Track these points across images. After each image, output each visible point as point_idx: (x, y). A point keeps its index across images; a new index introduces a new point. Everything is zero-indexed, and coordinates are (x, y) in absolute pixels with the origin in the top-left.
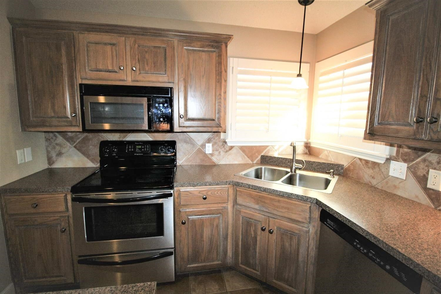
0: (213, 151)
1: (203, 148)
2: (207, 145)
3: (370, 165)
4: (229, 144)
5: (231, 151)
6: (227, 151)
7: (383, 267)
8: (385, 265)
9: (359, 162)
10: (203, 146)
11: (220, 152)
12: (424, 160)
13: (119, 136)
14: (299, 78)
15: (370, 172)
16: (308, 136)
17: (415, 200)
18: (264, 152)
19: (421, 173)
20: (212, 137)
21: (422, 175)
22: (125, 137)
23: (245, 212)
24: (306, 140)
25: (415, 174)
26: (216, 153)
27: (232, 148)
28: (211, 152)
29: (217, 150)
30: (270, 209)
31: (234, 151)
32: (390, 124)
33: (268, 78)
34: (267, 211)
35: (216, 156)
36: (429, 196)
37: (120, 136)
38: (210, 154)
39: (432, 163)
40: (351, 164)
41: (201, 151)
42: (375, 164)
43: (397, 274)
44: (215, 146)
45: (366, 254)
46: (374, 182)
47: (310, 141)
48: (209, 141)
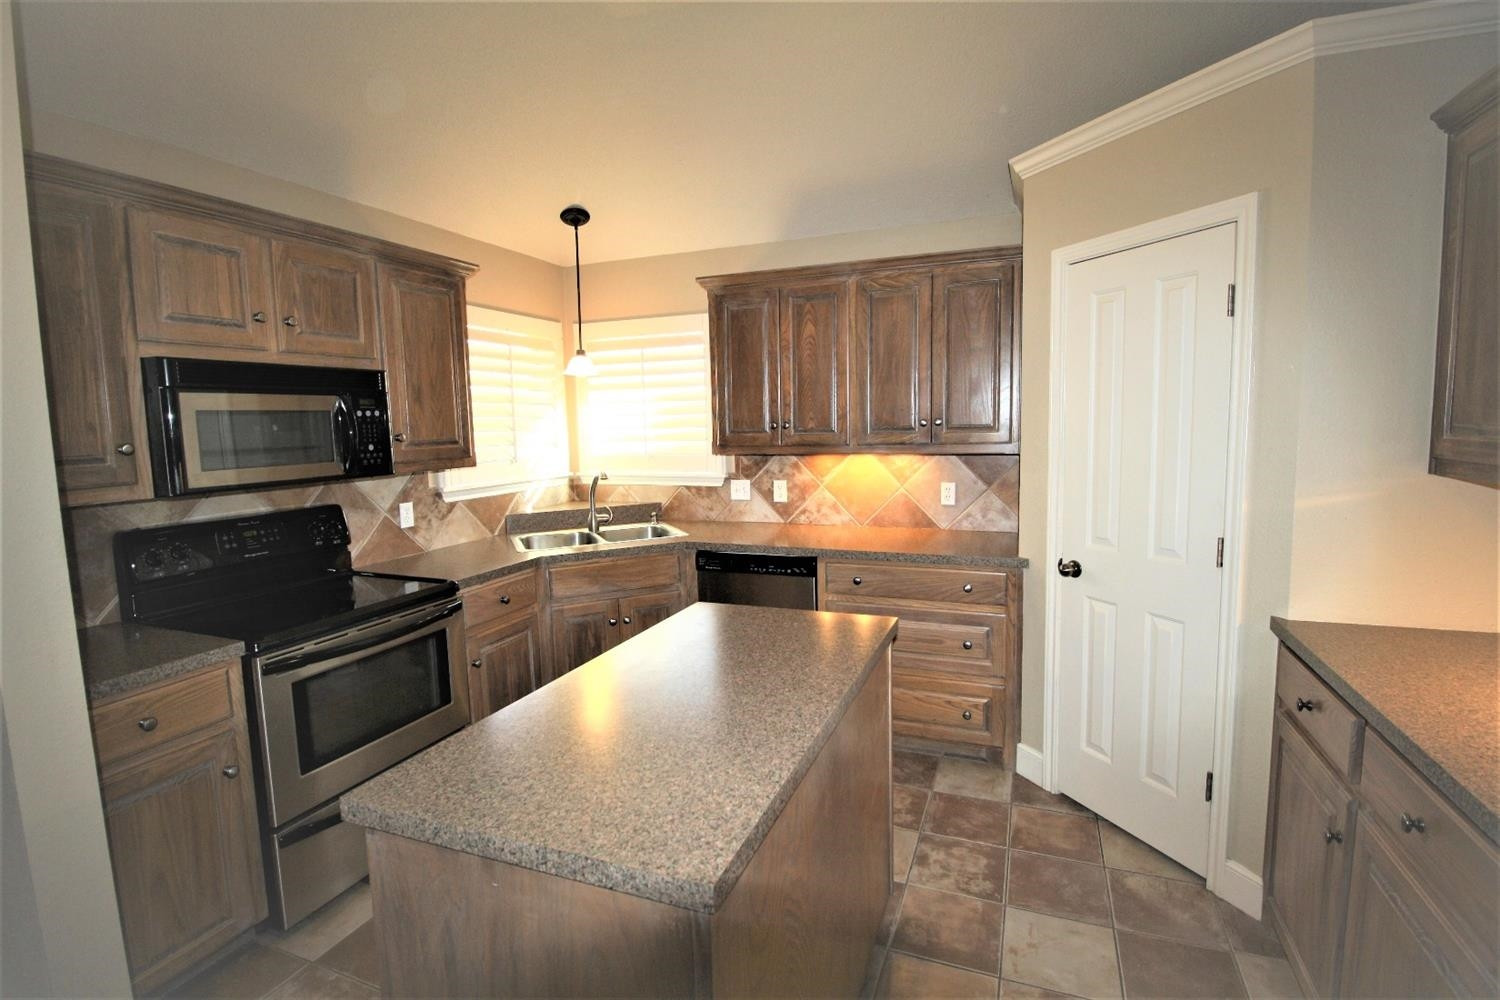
0: (416, 520)
1: (394, 516)
2: (403, 506)
3: (704, 493)
4: (448, 499)
5: (451, 515)
6: (444, 517)
7: (786, 574)
8: (786, 571)
9: (686, 492)
10: (395, 510)
11: (430, 521)
12: (767, 471)
13: (169, 513)
14: (580, 357)
15: (705, 502)
16: (574, 466)
17: (766, 521)
18: (510, 508)
19: (765, 487)
20: (410, 485)
21: (767, 489)
22: (187, 512)
23: (572, 609)
24: (571, 474)
25: (760, 490)
26: (424, 524)
27: (452, 505)
28: (411, 523)
29: (424, 518)
30: (619, 584)
31: (457, 513)
32: (745, 432)
33: (502, 348)
34: (615, 588)
35: (422, 532)
36: (778, 512)
37: (170, 510)
38: (410, 528)
39: (774, 473)
40: (675, 498)
41: (391, 527)
42: (710, 489)
43: (798, 571)
44: (420, 507)
45: (767, 573)
46: (713, 515)
47: (578, 474)
48: (404, 496)
